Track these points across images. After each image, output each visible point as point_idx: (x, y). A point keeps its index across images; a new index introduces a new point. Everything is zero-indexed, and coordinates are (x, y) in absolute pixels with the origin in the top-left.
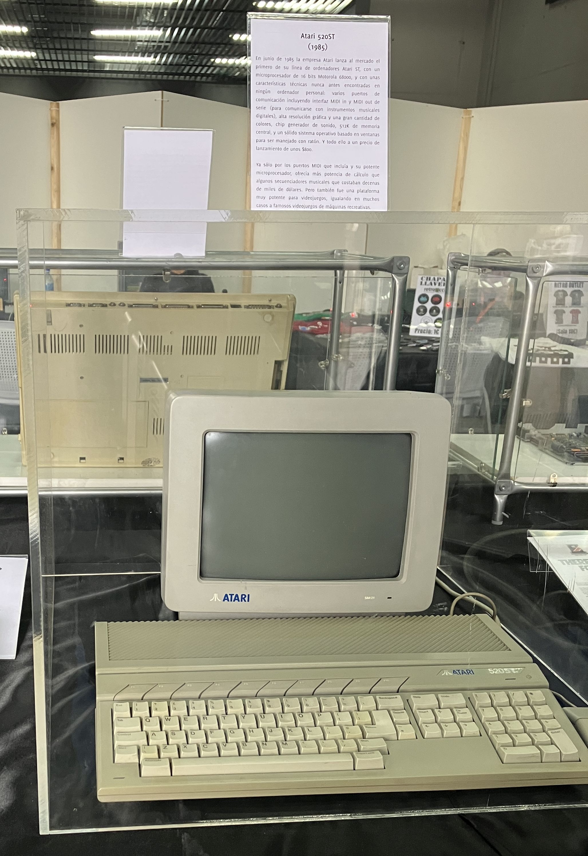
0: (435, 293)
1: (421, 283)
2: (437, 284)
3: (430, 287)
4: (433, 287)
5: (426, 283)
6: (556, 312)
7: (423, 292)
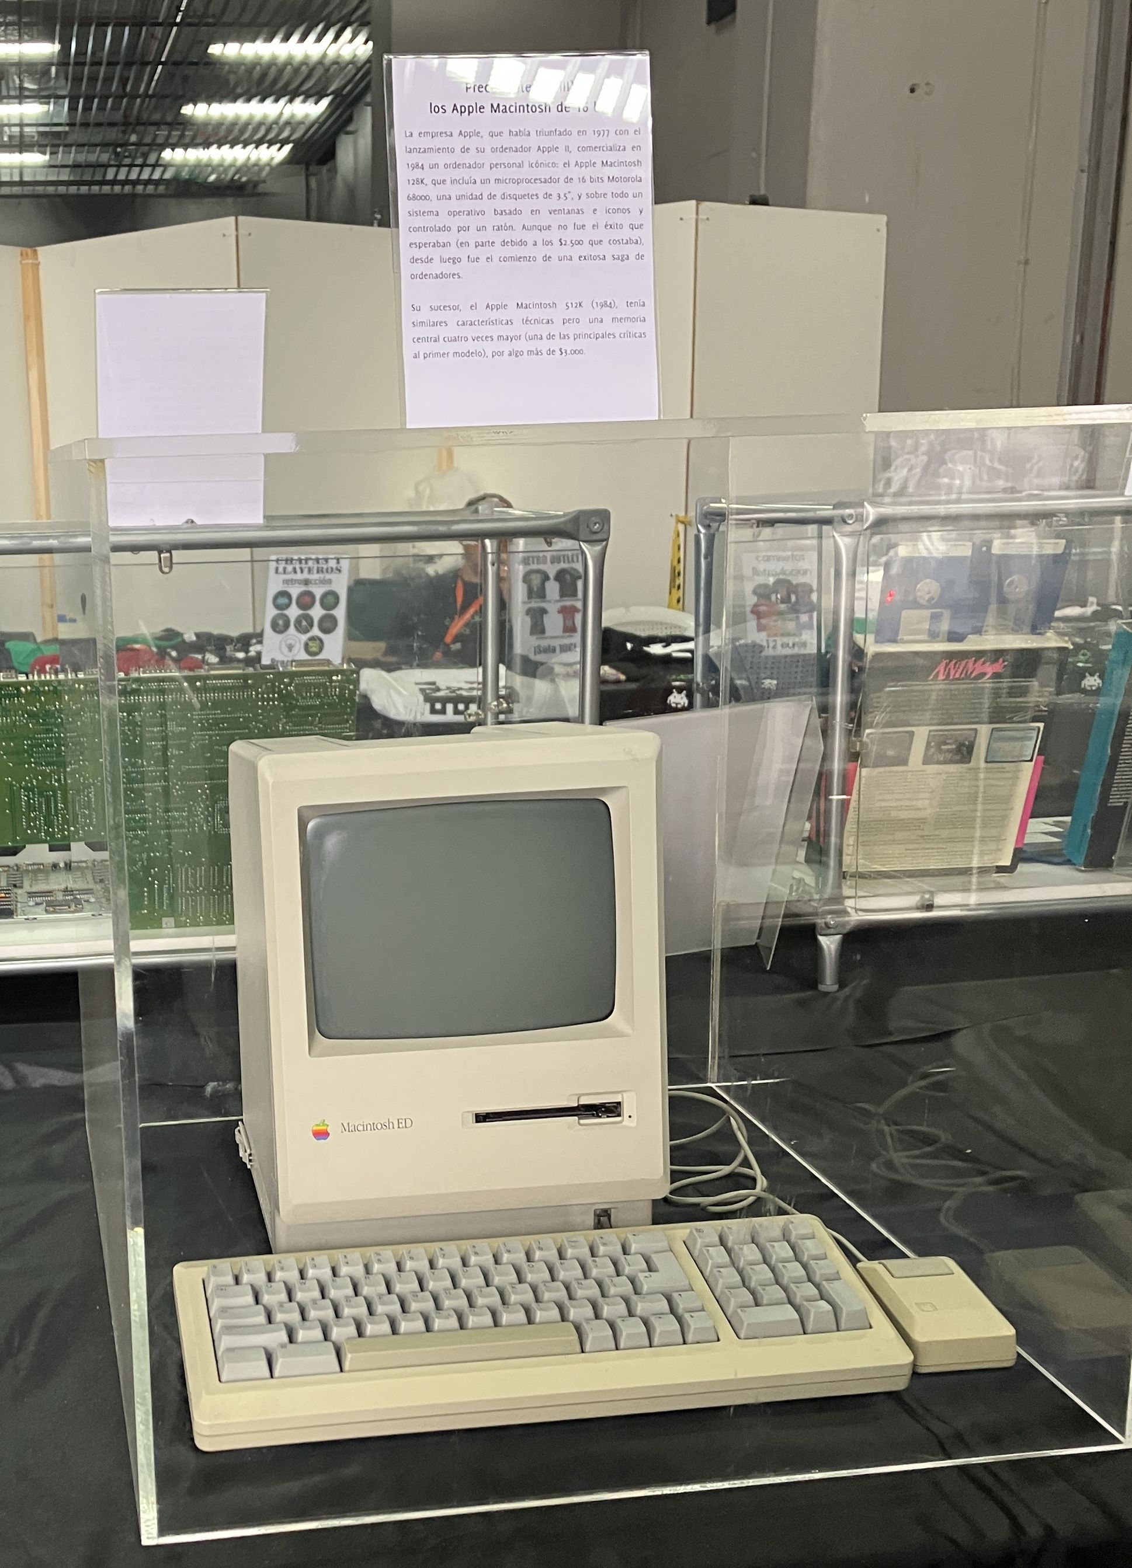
0: (303, 588)
1: (277, 569)
2: (306, 571)
3: (293, 576)
4: (299, 576)
5: (285, 569)
6: (529, 612)
7: (281, 587)
